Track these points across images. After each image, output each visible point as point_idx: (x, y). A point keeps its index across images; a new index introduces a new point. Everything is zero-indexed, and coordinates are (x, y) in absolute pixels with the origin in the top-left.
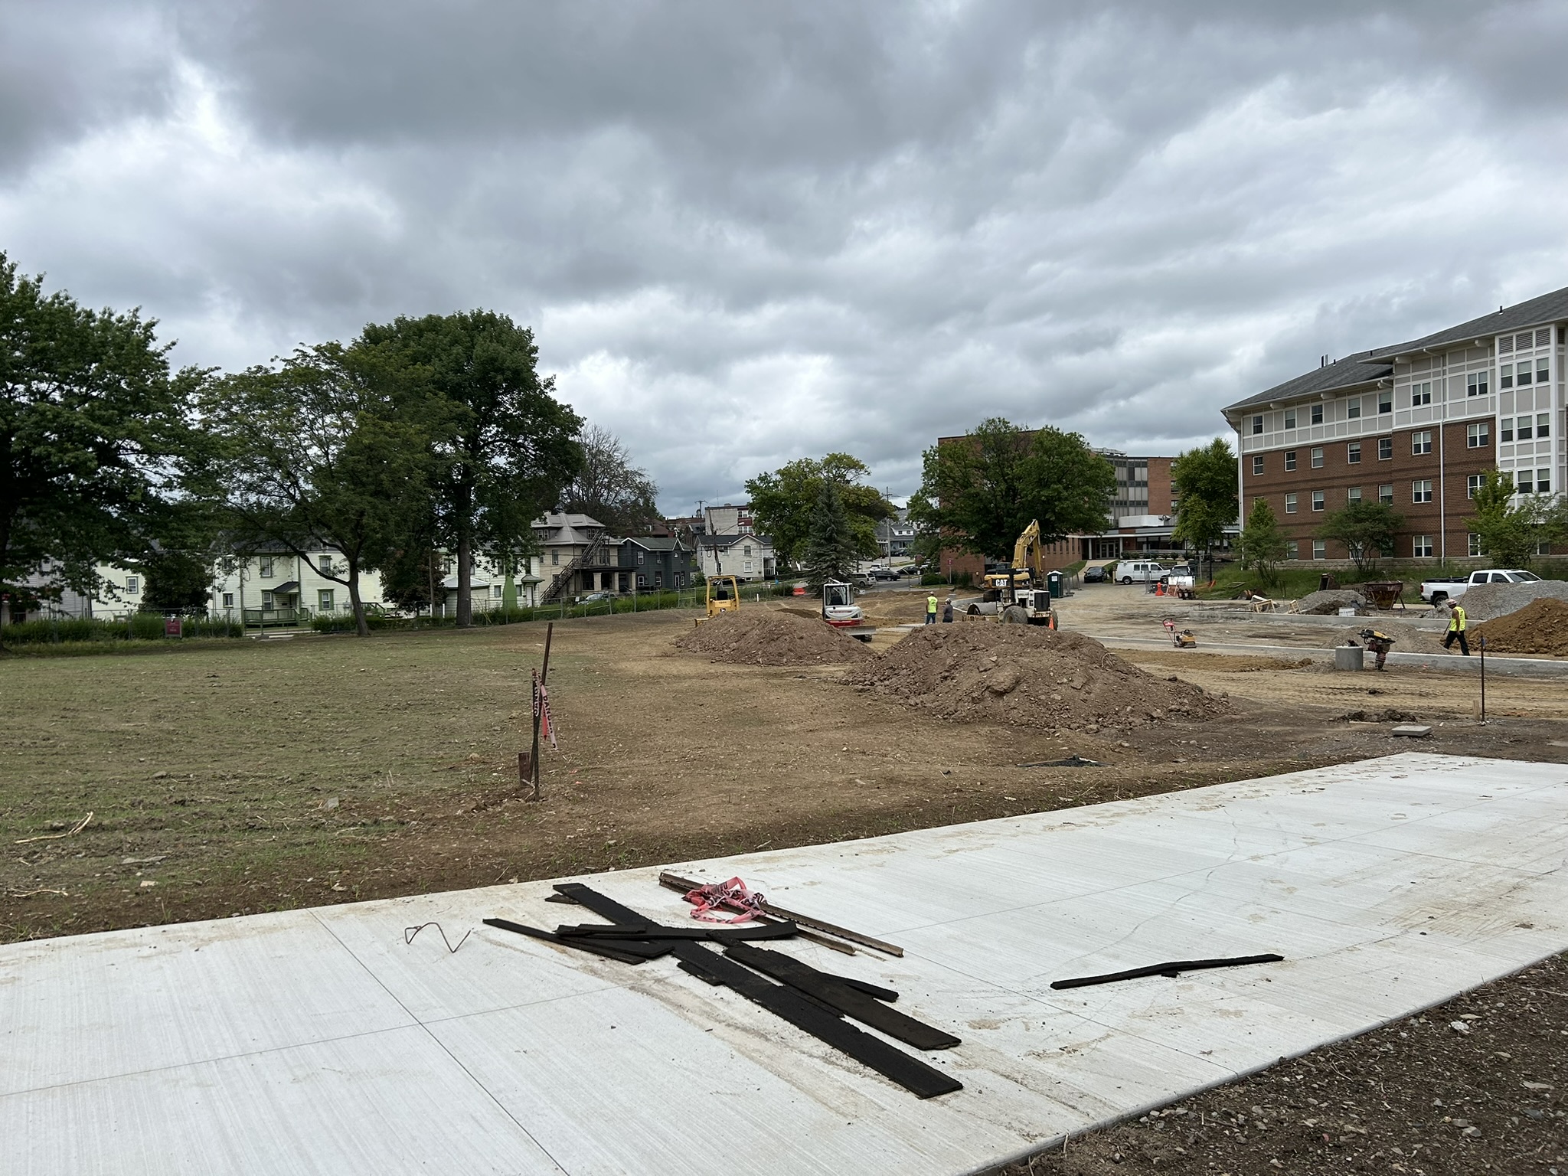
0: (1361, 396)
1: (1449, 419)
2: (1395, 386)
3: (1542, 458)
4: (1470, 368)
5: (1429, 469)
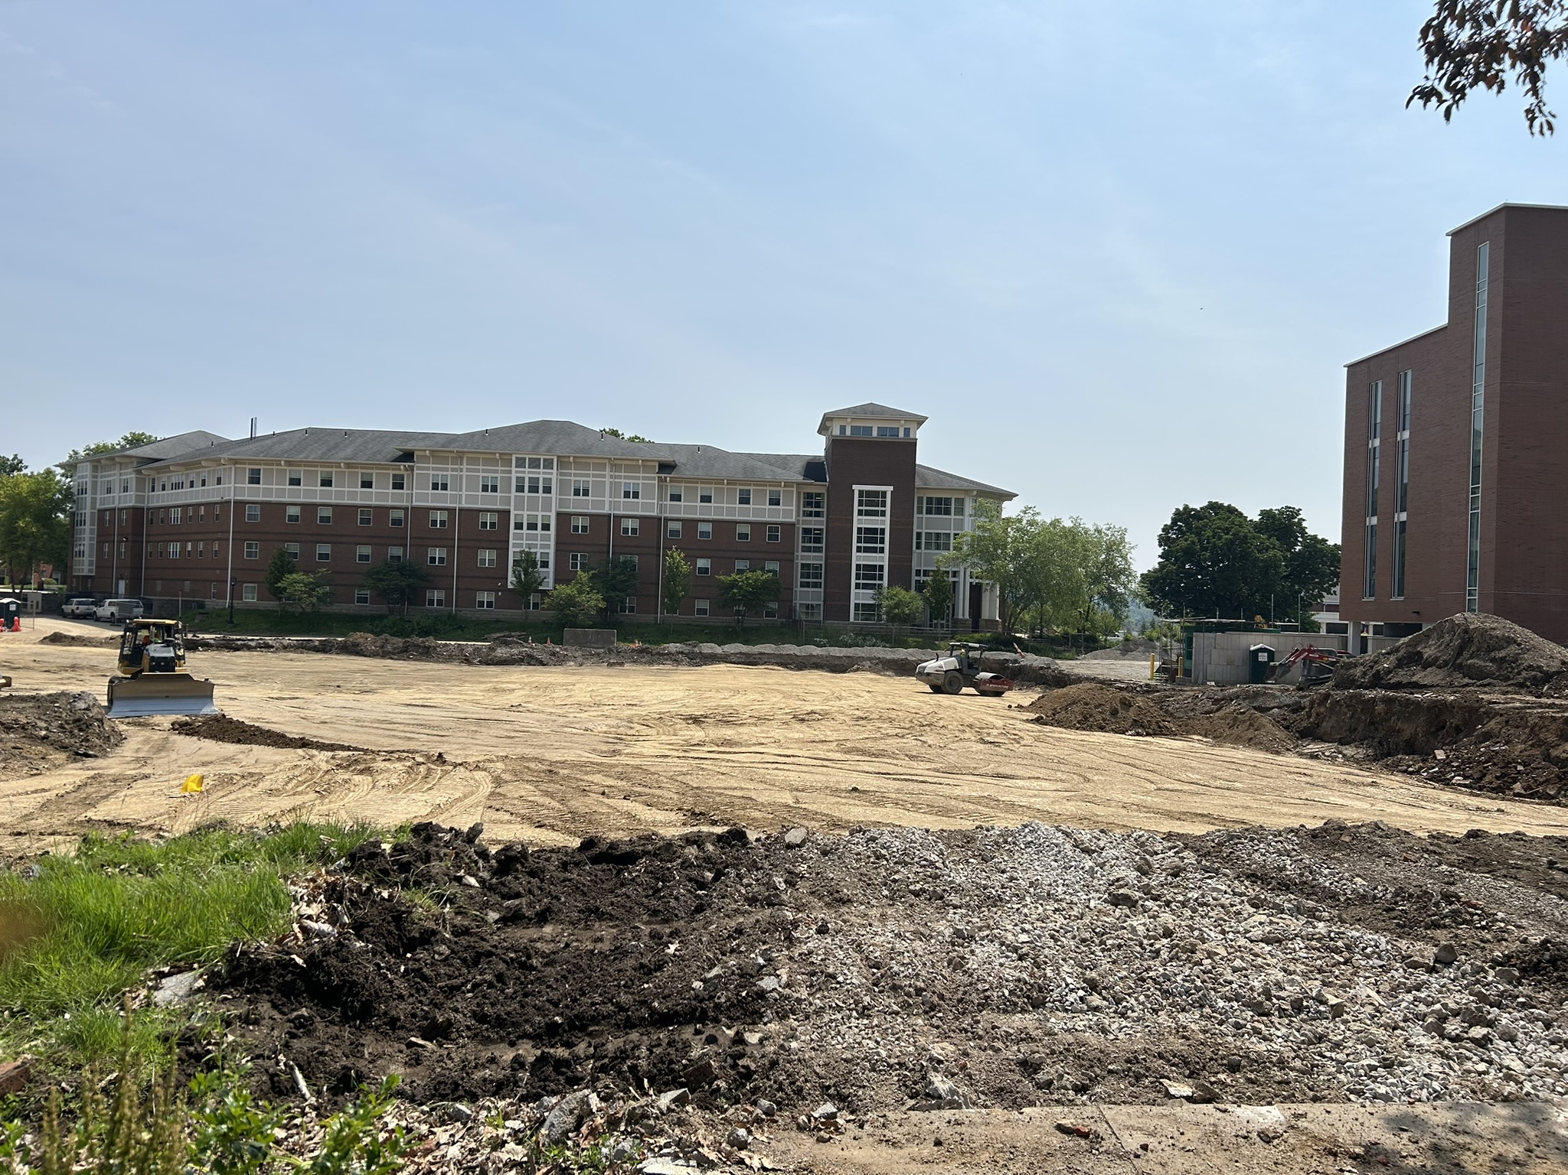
0: (374, 472)
1: (464, 505)
2: (415, 472)
3: (545, 545)
4: (484, 471)
5: (444, 540)
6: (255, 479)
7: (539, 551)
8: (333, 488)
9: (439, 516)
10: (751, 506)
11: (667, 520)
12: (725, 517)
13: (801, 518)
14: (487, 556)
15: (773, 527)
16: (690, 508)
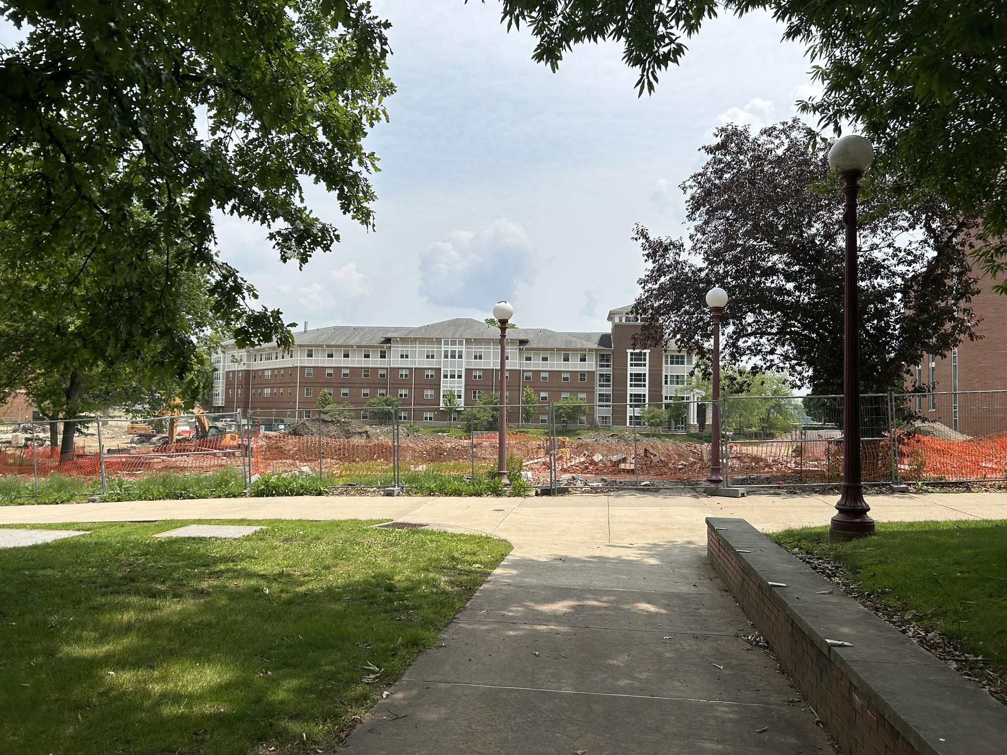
0: (371, 349)
1: (417, 366)
2: (392, 349)
3: (458, 386)
4: (427, 347)
5: (406, 384)
6: (310, 355)
7: (456, 390)
8: (350, 359)
9: (404, 372)
10: (570, 362)
11: (523, 371)
12: (555, 369)
13: (598, 368)
14: (429, 393)
15: (583, 374)
16: (536, 364)
